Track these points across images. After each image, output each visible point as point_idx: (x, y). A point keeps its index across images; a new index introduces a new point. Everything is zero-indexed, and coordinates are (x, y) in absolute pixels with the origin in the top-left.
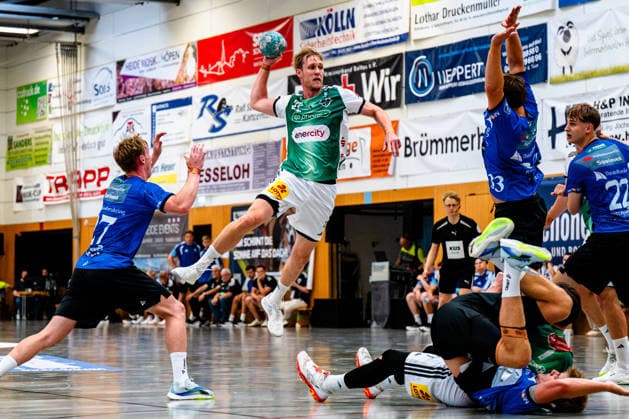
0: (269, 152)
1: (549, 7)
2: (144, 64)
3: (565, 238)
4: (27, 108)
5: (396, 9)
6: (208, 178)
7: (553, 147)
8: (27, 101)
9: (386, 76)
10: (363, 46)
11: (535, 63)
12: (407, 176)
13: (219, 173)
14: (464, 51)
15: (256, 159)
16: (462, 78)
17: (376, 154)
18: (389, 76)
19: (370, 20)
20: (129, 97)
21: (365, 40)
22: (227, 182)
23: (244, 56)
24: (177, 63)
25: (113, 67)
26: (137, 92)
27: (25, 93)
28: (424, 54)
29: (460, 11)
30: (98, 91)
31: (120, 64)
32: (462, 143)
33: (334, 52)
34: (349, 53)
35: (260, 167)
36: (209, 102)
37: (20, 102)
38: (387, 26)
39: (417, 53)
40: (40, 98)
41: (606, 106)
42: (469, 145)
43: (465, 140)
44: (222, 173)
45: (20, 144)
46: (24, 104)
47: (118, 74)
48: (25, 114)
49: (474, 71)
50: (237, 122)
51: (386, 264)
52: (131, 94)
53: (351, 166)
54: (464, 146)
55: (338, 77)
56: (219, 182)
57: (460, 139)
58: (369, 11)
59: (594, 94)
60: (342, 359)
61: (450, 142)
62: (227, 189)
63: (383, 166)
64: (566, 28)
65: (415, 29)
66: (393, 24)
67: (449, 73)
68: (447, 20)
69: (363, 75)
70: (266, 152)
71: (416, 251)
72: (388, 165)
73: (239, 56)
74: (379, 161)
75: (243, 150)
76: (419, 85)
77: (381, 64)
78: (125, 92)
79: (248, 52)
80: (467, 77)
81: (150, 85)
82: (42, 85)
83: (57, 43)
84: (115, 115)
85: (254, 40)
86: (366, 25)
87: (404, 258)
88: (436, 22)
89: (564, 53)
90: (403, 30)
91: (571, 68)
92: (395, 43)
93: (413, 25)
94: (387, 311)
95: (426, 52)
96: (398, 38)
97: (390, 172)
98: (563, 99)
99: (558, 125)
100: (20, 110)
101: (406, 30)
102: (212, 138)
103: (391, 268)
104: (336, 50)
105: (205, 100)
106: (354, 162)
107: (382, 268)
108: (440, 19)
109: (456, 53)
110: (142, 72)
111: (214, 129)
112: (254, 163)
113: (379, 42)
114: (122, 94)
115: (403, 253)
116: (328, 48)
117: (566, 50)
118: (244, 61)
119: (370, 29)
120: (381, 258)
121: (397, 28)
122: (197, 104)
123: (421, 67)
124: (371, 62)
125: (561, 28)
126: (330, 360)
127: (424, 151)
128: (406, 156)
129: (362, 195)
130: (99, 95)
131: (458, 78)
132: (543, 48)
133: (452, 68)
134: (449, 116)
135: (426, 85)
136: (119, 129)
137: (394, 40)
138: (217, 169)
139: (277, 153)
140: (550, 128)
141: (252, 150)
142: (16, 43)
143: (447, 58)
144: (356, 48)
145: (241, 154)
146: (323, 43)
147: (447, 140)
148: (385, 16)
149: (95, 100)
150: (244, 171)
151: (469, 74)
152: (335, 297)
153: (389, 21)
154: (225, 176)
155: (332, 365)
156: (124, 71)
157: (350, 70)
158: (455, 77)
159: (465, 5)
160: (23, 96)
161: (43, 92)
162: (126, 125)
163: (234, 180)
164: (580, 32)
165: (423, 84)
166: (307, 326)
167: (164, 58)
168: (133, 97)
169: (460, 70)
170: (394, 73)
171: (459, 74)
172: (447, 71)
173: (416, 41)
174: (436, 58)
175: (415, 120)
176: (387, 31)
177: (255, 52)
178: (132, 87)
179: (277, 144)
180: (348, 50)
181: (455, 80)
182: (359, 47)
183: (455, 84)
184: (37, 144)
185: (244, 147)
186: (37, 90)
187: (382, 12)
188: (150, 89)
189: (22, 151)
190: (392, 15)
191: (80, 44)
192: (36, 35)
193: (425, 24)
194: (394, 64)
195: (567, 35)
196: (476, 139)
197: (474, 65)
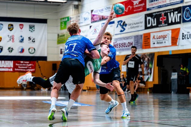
0: (139, 38)
2: (100, 11)
4: (63, 25)
6: (119, 46)
8: (63, 23)
9: (176, 14)
10: (169, 4)
12: (183, 45)
13: (123, 45)
15: (135, 40)
17: (173, 38)
20: (95, 21)
21: (169, 2)
22: (126, 47)
23: (131, 8)
24: (110, 11)
25: (90, 12)
26: (97, 20)
27: (63, 20)
28: (188, 7)
30: (85, 19)
31: (92, 11)
33: (159, 7)
34: (164, 7)
35: (136, 43)
36: (120, 23)
37: (61, 23)
39: (186, 6)
40: (67, 22)
44: (124, 45)
45: (61, 36)
46: (62, 23)
47: (92, 14)
48: (63, 27)
50: (129, 29)
51: (176, 73)
52: (96, 20)
53: (165, 42)
55: (161, 14)
56: (123, 48)
60: (162, 103)
62: (126, 50)
63: (176, 42)
69: (169, 14)
70: (138, 38)
71: (186, 69)
72: (177, 42)
73: (129, 8)
74: (174, 41)
75: (130, 38)
76: (187, 17)
77: (174, 10)
78: (94, 20)
79: (132, 7)
81: (101, 17)
82: (68, 18)
83: (72, 5)
84: (91, 27)
85: (134, 3)
87: (182, 71)
92: (179, 3)
94: (177, 88)
95: (189, 6)
96: (180, 2)
97: (177, 44)
100: (61, 25)
102: (121, 34)
103: (178, 74)
104: (160, 6)
105: (119, 22)
106: (166, 41)
107: (175, 74)
110: (99, 13)
111: (121, 31)
112: (134, 42)
113: (174, 3)
114: (93, 20)
115: (182, 70)
116: (157, 5)
118: (131, 10)
120: (175, 71)
122: (116, 23)
123: (187, 11)
124: (171, 9)
126: (159, 103)
127: (188, 37)
128: (183, 39)
129: (168, 51)
130: (86, 21)
135: (189, 16)
136: (92, 31)
137: (179, 2)
138: (122, 43)
139: (142, 38)
141: (133, 37)
142: (60, 5)
144: (166, 5)
145: (130, 39)
146: (156, 4)
149: (84, 22)
150: (131, 44)
152: (160, 83)
154: (125, 46)
155: (159, 105)
156: (93, 13)
157: (165, 12)
160: (62, 21)
161: (68, 20)
162: (94, 30)
163: (128, 47)
165: (188, 16)
166: (151, 93)
167: (106, 9)
168: (96, 21)
173: (186, 3)
175: (186, 28)
177: (134, 7)
178: (96, 18)
179: (141, 36)
180: (164, 6)
184: (67, 36)
185: (131, 37)
186: (67, 19)
188: (102, 19)
189: (62, 38)
191: (79, 5)
192: (66, 2)
194: (179, 10)
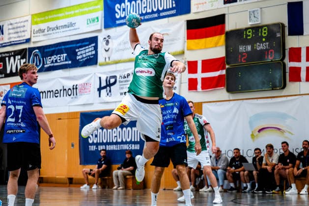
1: (99, 28)
3: (105, 141)
5: (24, 26)
7: (100, 96)
10: (7, 44)
11: (92, 55)
14: (57, 48)
16: (56, 61)
18: (20, 59)
19: (11, 31)
21: (8, 41)
29: (56, 29)
32: (55, 93)
34: (0, 47)
38: (20, 34)
39: (34, 48)
41: (125, 77)
42: (59, 95)
43: (57, 92)
49: (62, 58)
54: (56, 95)
57: (54, 92)
58: (10, 27)
59: (119, 71)
61: (49, 93)
64: (107, 39)
65: (34, 37)
66: (23, 34)
67: (50, 59)
68: (49, 32)
69: (7, 59)
77: (16, 53)
80: (58, 61)
86: (9, 34)
88: (44, 33)
89: (106, 51)
90: (28, 37)
91: (109, 58)
92: (23, 43)
93: (33, 35)
95: (38, 48)
96: (25, 41)
98: (104, 73)
99: (102, 86)
101: (29, 37)
108: (46, 32)
109: (53, 49)
113: (16, 43)
117: (107, 49)
119: (11, 36)
121: (24, 36)
123: (36, 55)
124: (11, 52)
125: (105, 38)
131: (54, 61)
132: (96, 48)
133: (51, 56)
134: (49, 80)
135: (38, 64)
137: (23, 41)
140: (98, 87)
143: (49, 51)
144: (3, 45)
147: (48, 92)
148: (19, 30)
151: (59, 60)
153: (21, 32)
157: (0, 56)
158: (53, 61)
159: (58, 26)
164: (114, 41)
165: (36, 64)
169: (55, 58)
170: (22, 58)
171: (54, 59)
172: (49, 58)
173: (34, 42)
174: (44, 52)
176: (19, 37)
181: (52, 62)
182: (5, 44)
183: (52, 65)
187: (17, 28)
190: (22, 29)
193: (38, 34)
194: (23, 53)
195: (107, 42)
196: (62, 92)
197: (62, 55)
